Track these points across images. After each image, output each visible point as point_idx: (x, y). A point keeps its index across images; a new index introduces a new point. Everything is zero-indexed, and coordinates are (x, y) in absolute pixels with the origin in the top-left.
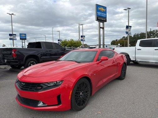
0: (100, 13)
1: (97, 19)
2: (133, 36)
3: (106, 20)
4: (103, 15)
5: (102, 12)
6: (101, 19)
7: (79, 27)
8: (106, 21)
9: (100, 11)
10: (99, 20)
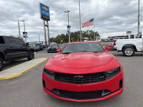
0: (44, 12)
1: (42, 17)
2: (65, 35)
3: (49, 18)
4: (47, 14)
5: (46, 11)
6: (45, 17)
7: (19, 23)
8: (49, 20)
9: (44, 10)
10: (44, 18)
